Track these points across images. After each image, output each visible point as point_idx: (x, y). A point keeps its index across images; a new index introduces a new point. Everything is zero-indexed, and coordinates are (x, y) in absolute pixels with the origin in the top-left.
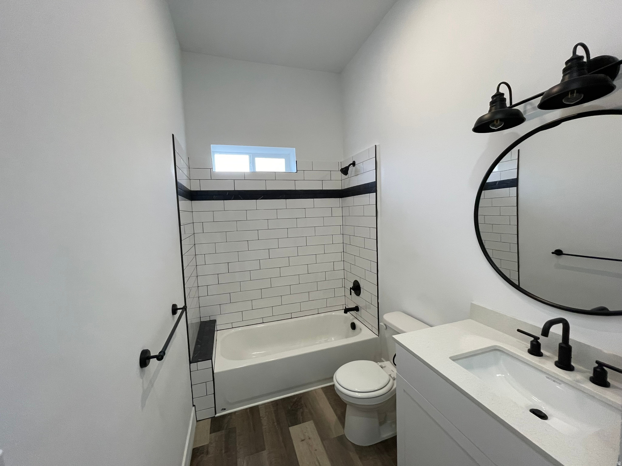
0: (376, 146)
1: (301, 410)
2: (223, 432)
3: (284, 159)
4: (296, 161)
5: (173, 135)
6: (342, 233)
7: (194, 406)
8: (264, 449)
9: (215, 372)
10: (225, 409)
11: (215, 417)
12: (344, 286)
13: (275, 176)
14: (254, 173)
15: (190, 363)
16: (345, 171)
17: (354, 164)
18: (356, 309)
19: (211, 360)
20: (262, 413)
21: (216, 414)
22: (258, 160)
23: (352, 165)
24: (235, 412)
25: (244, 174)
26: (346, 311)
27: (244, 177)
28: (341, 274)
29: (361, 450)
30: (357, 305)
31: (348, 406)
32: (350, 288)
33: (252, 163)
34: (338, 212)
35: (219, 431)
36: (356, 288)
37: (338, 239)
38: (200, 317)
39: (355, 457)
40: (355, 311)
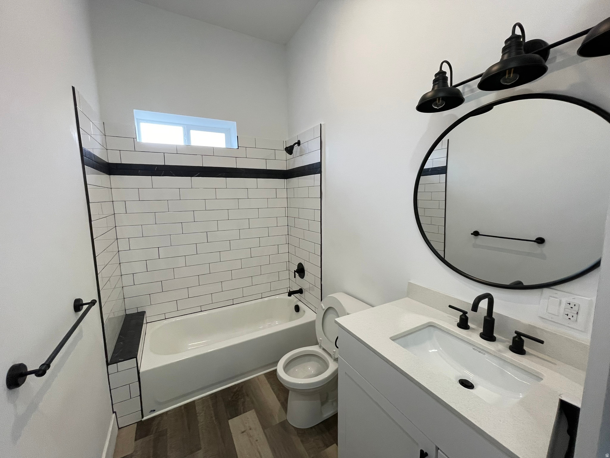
0: (321, 124)
1: (242, 399)
2: (151, 437)
3: (224, 134)
4: (237, 136)
5: (73, 88)
6: (286, 216)
7: (114, 412)
8: (200, 449)
9: (141, 370)
10: (154, 410)
11: (141, 421)
12: (288, 269)
13: (213, 152)
14: (189, 147)
15: (108, 364)
16: (289, 150)
17: (299, 143)
18: (300, 291)
19: (135, 359)
20: (198, 408)
21: (143, 417)
22: (193, 133)
23: (297, 145)
24: (167, 412)
25: (177, 147)
26: (290, 294)
27: (177, 151)
28: (285, 257)
29: (303, 433)
30: (300, 288)
31: (290, 392)
32: (295, 271)
33: (187, 136)
34: (283, 194)
35: (146, 435)
36: (301, 271)
37: (283, 221)
38: (125, 310)
39: (296, 439)
40: (299, 294)
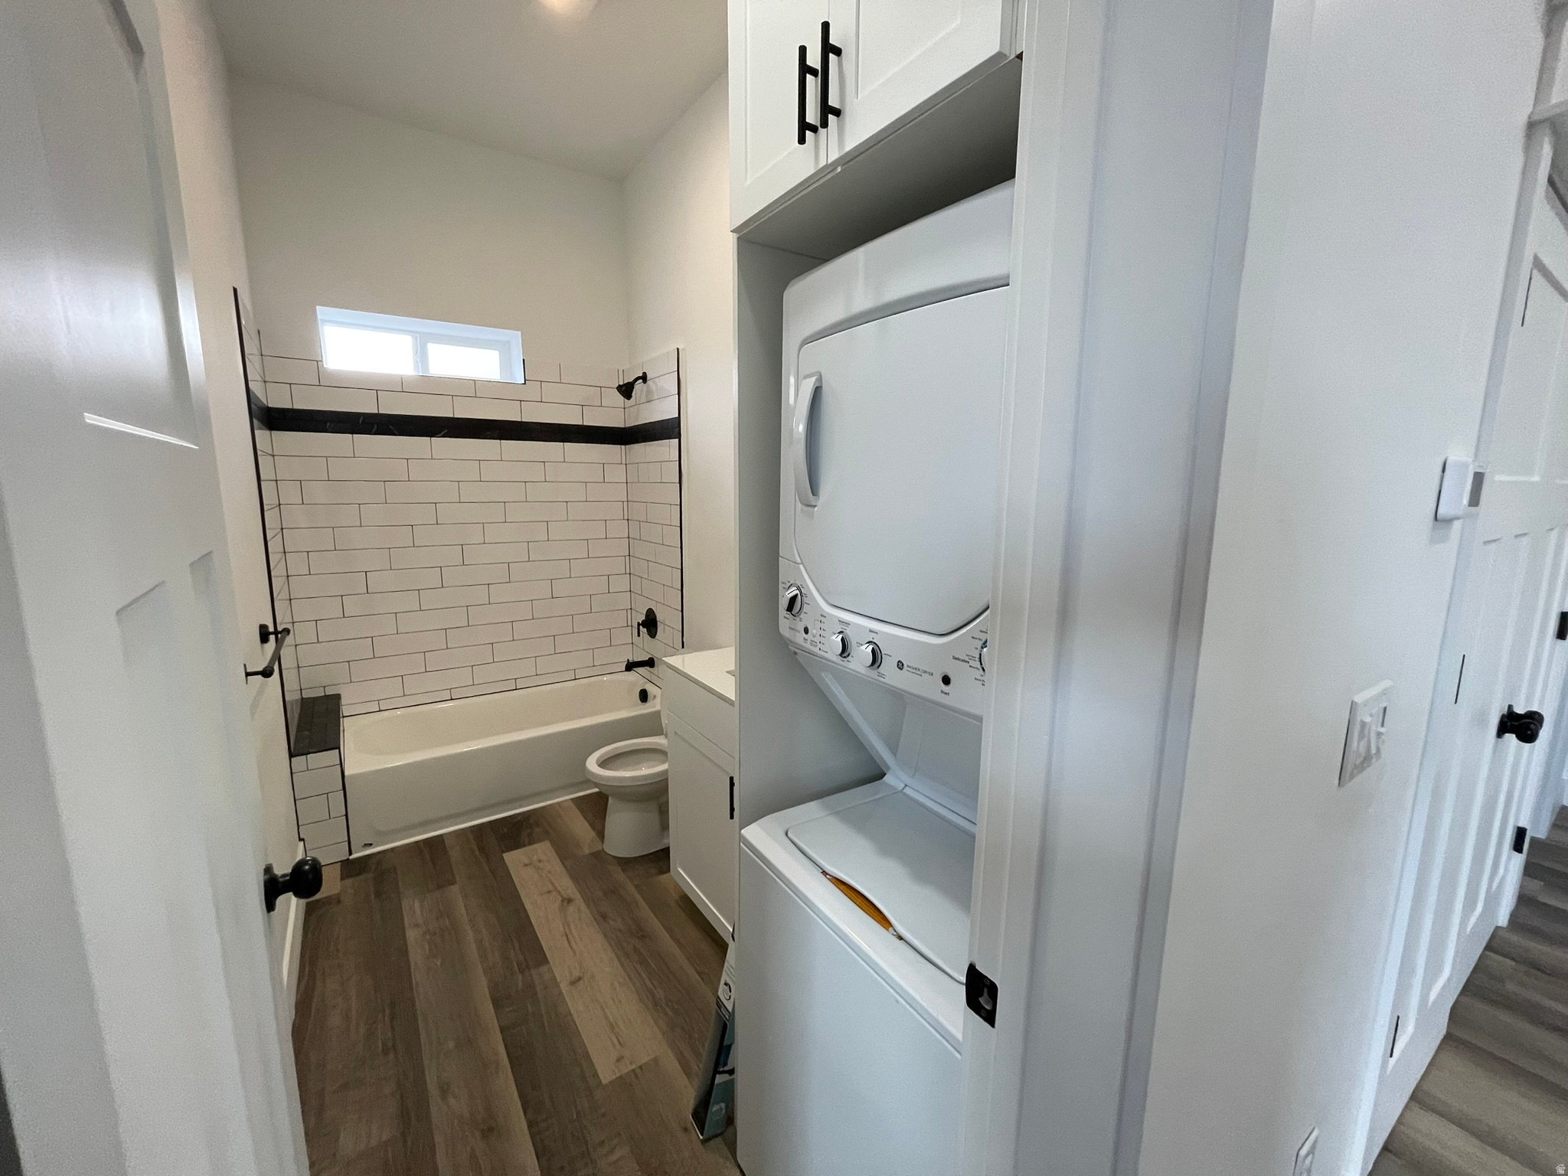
0: (678, 349)
1: (529, 830)
2: (370, 875)
3: (496, 353)
4: (524, 360)
5: (235, 290)
6: (626, 518)
7: (301, 839)
8: (453, 883)
9: (347, 773)
10: (371, 845)
11: (348, 859)
12: (629, 624)
13: (475, 388)
14: (426, 379)
15: (291, 756)
16: (626, 390)
17: (644, 378)
18: (650, 663)
19: (338, 750)
20: (451, 847)
21: (350, 854)
22: (433, 348)
23: (641, 381)
24: (393, 849)
25: (402, 380)
26: (630, 666)
27: (401, 387)
28: (624, 601)
29: (625, 863)
30: (651, 656)
32: (638, 623)
33: (421, 355)
34: (618, 474)
35: (359, 874)
36: (650, 623)
37: (619, 529)
38: (301, 690)
40: (648, 668)
